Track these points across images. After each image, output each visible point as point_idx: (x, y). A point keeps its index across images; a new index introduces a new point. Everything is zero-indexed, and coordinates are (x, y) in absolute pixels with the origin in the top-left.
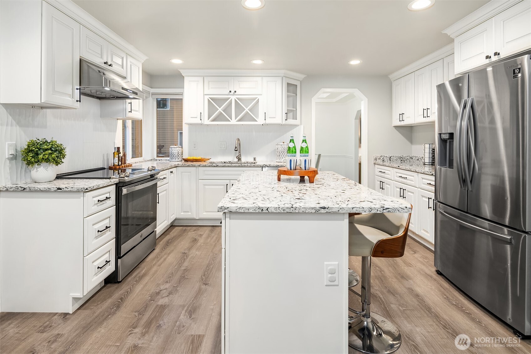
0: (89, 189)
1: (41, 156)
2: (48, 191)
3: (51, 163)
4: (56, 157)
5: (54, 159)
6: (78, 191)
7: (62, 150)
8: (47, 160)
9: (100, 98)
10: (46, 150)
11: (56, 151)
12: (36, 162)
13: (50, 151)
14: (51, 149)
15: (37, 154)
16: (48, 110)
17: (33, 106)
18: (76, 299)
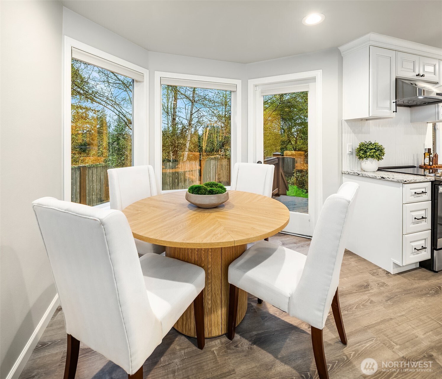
0: (408, 182)
1: (368, 154)
2: (375, 178)
3: (375, 159)
4: (379, 154)
5: (377, 156)
6: (398, 182)
7: (382, 149)
8: (372, 157)
9: (410, 106)
10: (372, 149)
11: (378, 150)
12: (365, 157)
13: (374, 150)
14: (375, 149)
15: (366, 152)
16: (371, 121)
17: (362, 120)
18: (396, 265)
